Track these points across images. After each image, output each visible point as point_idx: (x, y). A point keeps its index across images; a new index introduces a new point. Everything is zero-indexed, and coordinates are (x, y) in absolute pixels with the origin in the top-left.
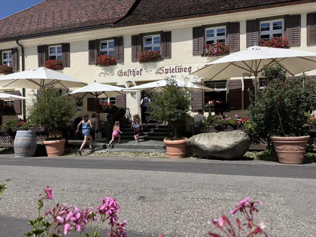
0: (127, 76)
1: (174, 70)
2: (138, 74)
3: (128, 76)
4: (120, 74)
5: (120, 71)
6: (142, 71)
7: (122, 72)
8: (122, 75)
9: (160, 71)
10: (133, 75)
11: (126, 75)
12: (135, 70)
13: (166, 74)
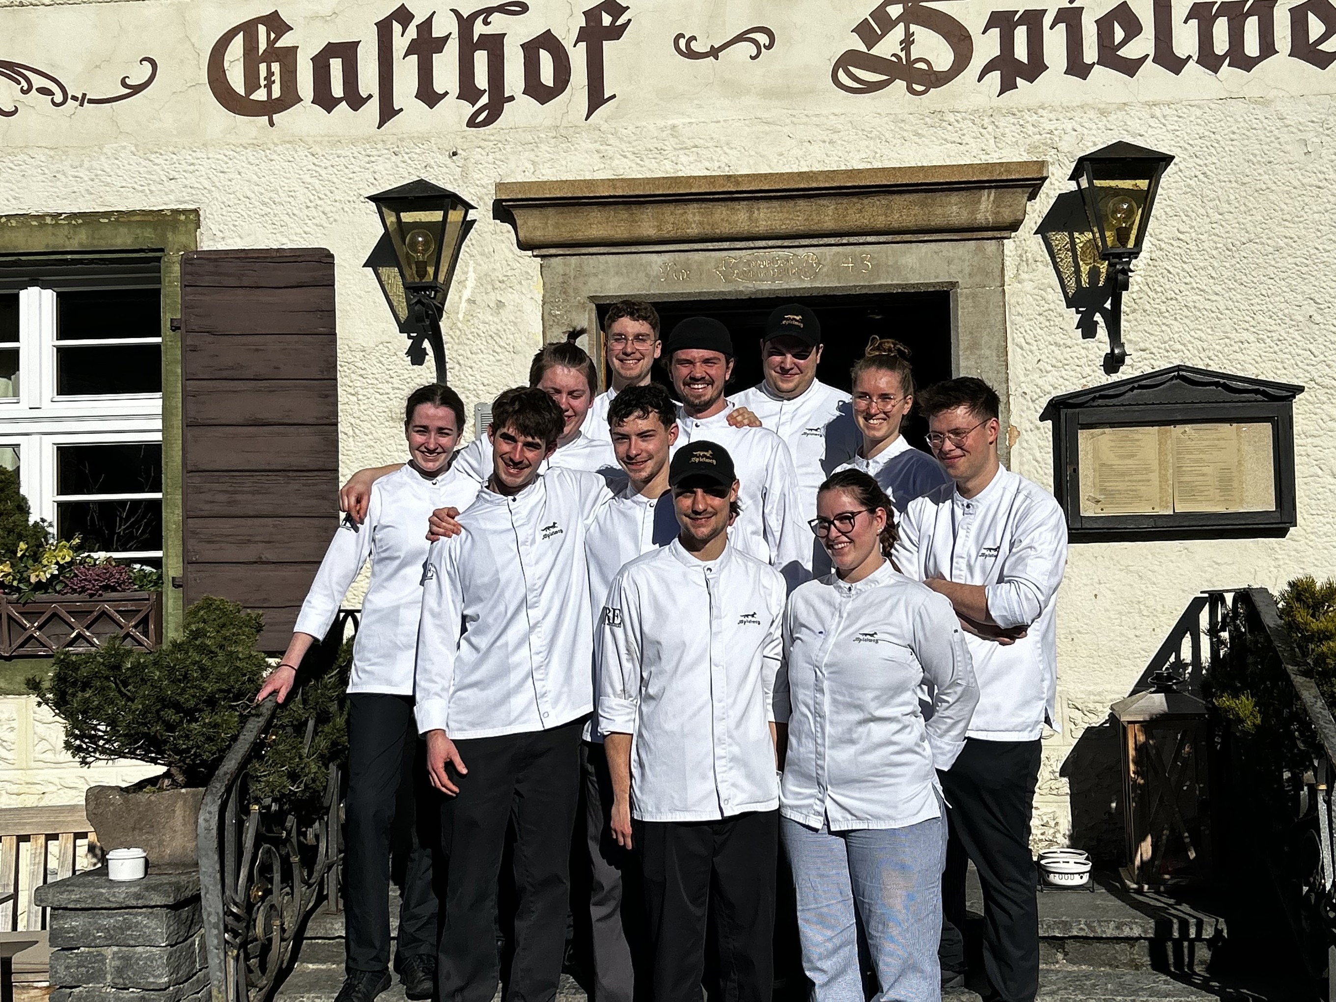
0: (373, 107)
1: (1133, 28)
2: (547, 76)
3: (388, 112)
4: (252, 84)
5: (248, 28)
6: (616, 32)
7: (288, 57)
8: (290, 98)
9: (908, 42)
10: (468, 92)
11: (356, 101)
12: (498, 23)
13: (1007, 85)
